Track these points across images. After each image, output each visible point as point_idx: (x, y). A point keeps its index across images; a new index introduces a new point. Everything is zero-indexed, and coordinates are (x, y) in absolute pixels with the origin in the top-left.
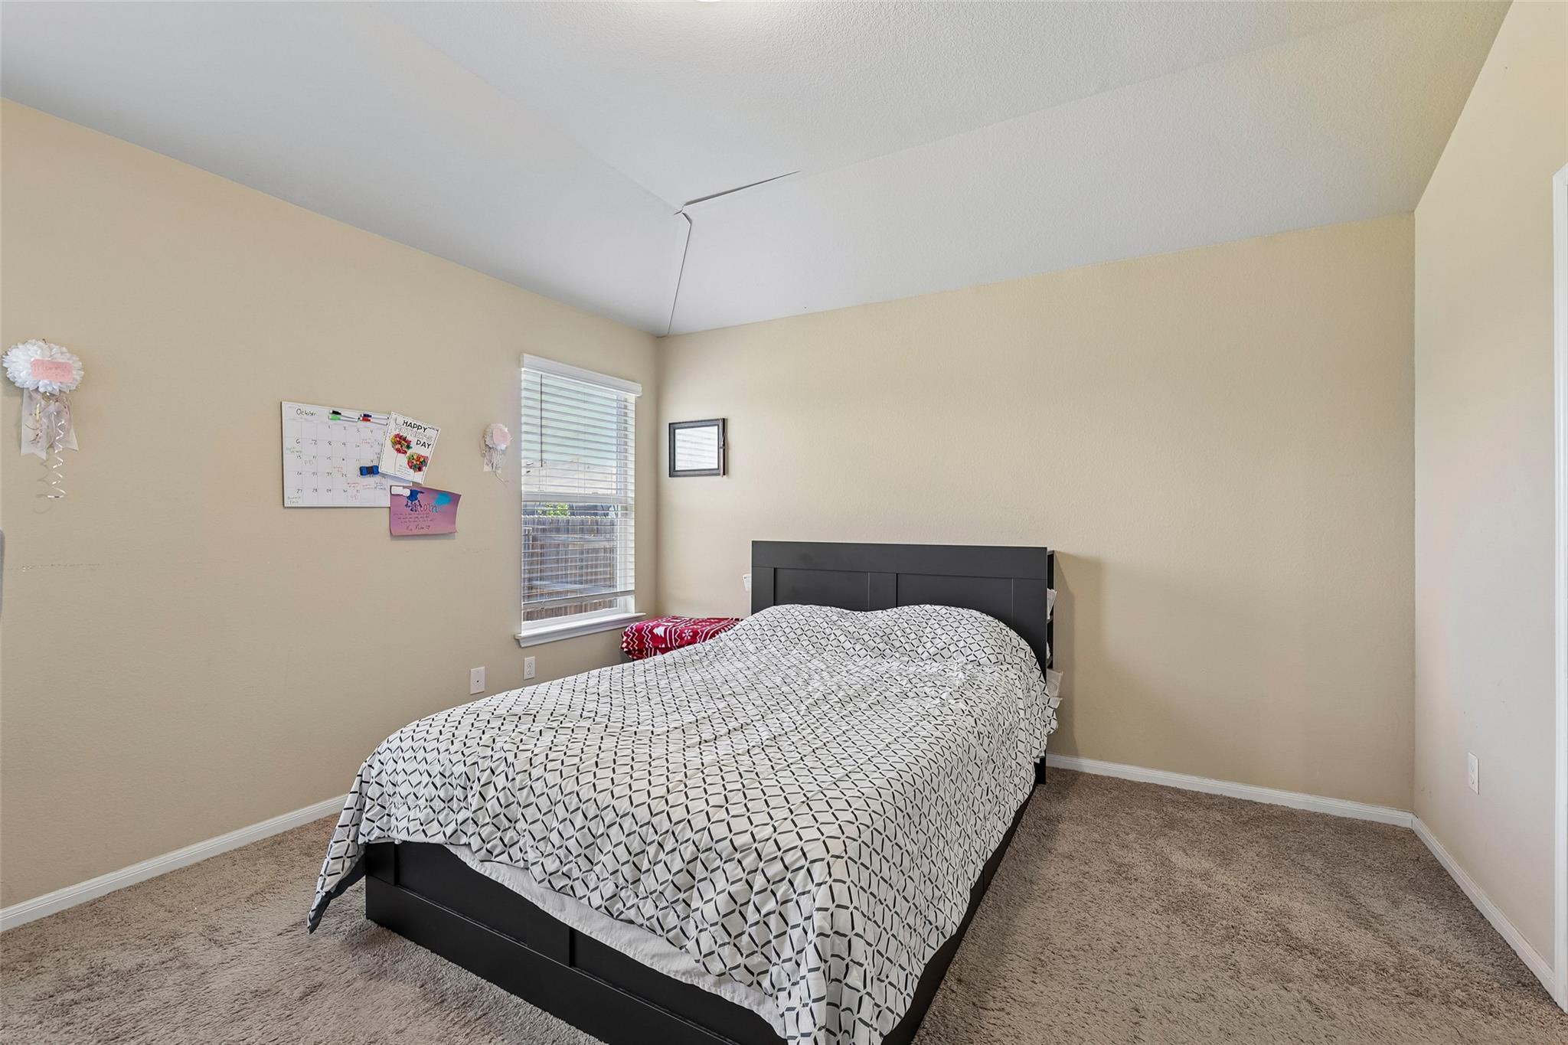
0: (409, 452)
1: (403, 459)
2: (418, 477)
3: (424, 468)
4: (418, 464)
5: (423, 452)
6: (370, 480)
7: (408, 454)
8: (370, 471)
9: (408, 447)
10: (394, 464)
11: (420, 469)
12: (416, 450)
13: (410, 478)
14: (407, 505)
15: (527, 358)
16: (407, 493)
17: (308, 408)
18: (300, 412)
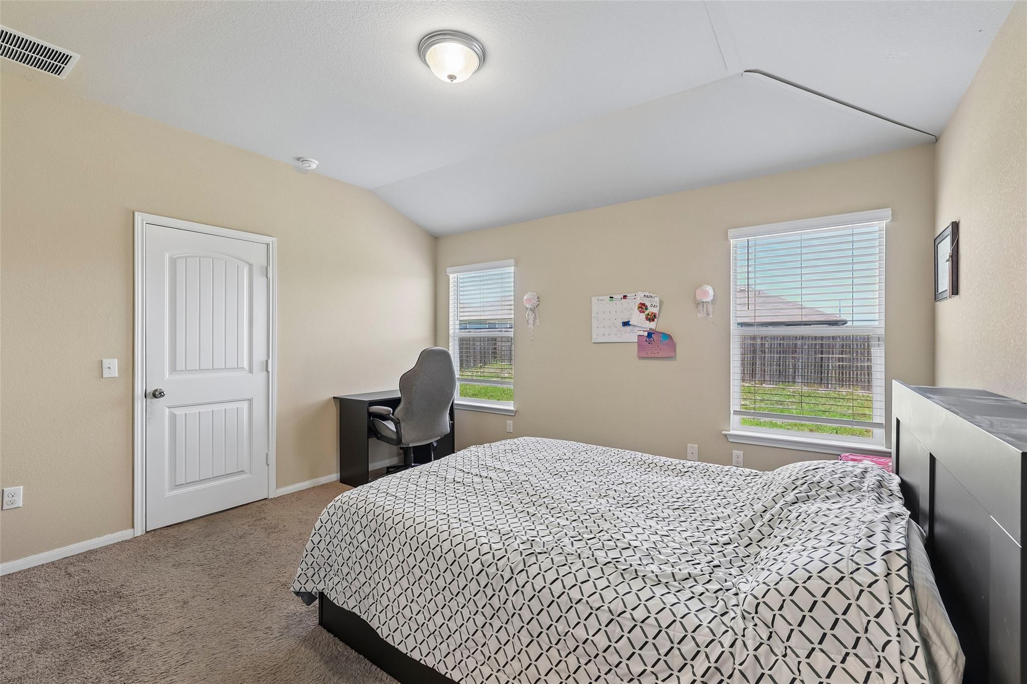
0: (647, 312)
1: (643, 316)
2: (652, 325)
3: (655, 319)
4: (651, 318)
5: (655, 310)
6: (627, 328)
7: (646, 313)
8: (626, 324)
9: (646, 309)
10: (638, 319)
11: (653, 320)
12: (651, 310)
13: (646, 326)
14: (646, 341)
15: (731, 232)
16: (646, 334)
17: (601, 298)
18: (598, 300)
